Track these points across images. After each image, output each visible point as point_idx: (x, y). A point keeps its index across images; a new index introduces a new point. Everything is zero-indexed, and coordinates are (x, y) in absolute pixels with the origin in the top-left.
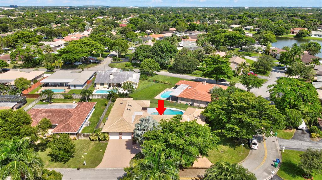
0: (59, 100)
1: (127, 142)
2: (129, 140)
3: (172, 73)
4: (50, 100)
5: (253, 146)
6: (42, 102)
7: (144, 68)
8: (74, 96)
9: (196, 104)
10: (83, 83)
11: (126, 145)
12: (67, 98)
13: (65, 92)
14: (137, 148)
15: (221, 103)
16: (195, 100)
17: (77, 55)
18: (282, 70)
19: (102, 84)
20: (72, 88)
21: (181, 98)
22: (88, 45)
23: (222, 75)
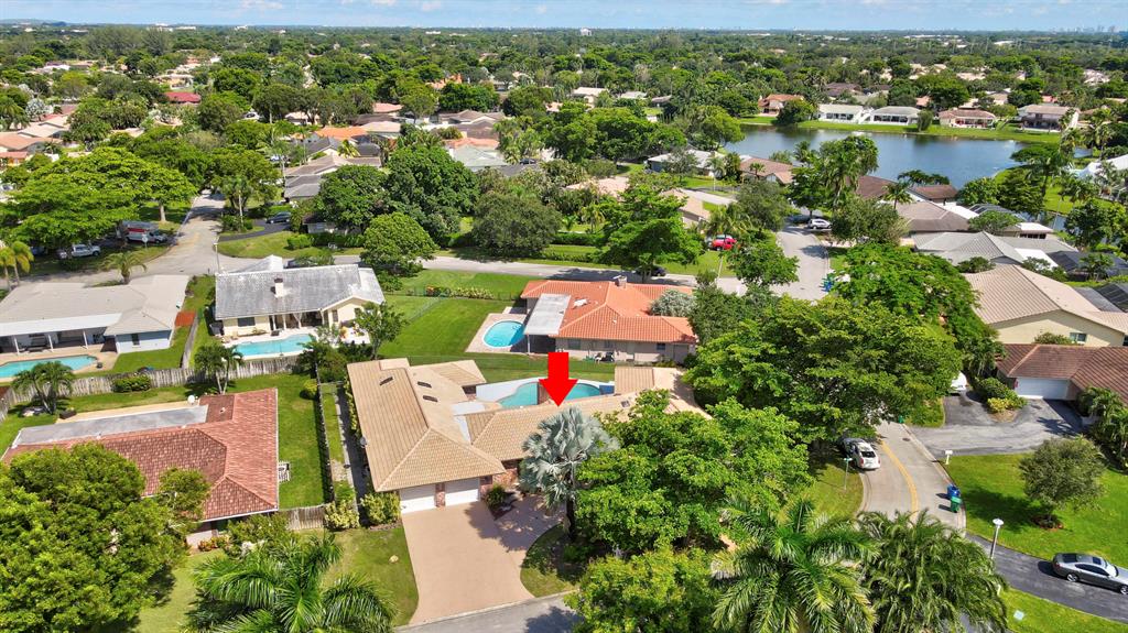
0: (95, 401)
1: (467, 512)
2: (472, 504)
3: (473, 259)
4: (52, 406)
5: (867, 462)
6: (21, 416)
8: (157, 378)
9: (620, 356)
10: (169, 324)
11: (473, 523)
12: (129, 387)
13: (99, 366)
14: (515, 527)
16: (616, 341)
18: (801, 226)
19: (249, 321)
20: (124, 348)
21: (569, 339)
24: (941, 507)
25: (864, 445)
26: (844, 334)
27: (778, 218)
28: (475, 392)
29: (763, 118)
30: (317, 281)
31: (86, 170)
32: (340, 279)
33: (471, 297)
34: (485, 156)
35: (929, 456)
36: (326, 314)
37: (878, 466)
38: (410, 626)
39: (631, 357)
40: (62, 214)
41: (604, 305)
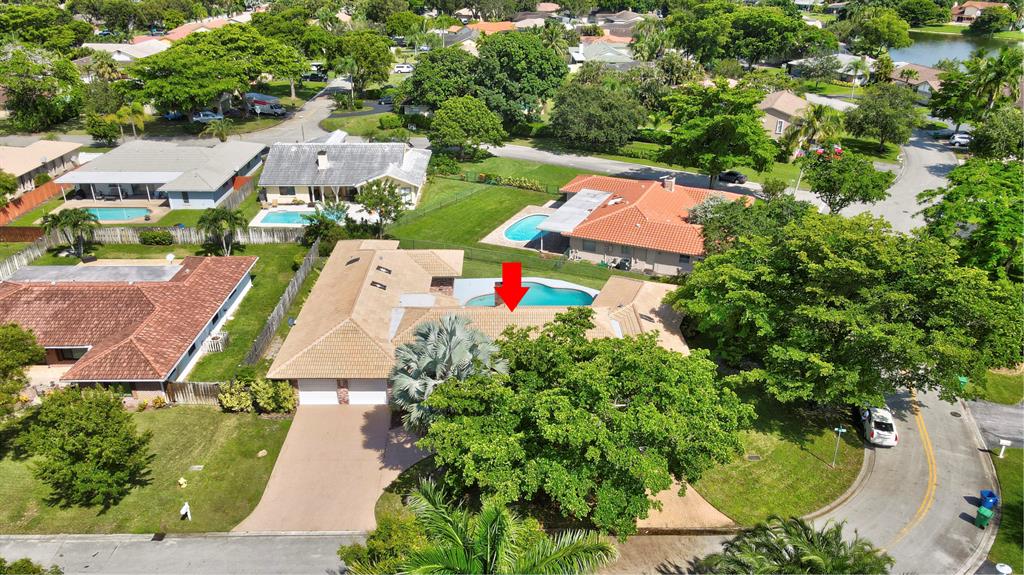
0: (122, 249)
1: (367, 416)
2: (378, 407)
3: (548, 150)
4: (87, 249)
5: (877, 436)
6: (55, 256)
7: (444, 129)
8: (178, 235)
9: (639, 265)
10: (215, 186)
11: (365, 430)
12: (153, 240)
13: (147, 219)
14: (406, 442)
15: (748, 260)
16: (634, 248)
17: (201, 86)
18: (941, 142)
19: (290, 191)
20: (176, 204)
21: (584, 240)
22: (243, 49)
23: (736, 154)
24: (964, 516)
25: (884, 414)
26: (858, 267)
27: (902, 128)
28: (450, 285)
29: (953, 27)
30: (362, 156)
31: (210, 43)
32: (384, 156)
33: (520, 187)
34: (612, 51)
35: (979, 441)
37: (895, 443)
38: (230, 534)
39: (650, 267)
40: (176, 80)
41: (632, 206)
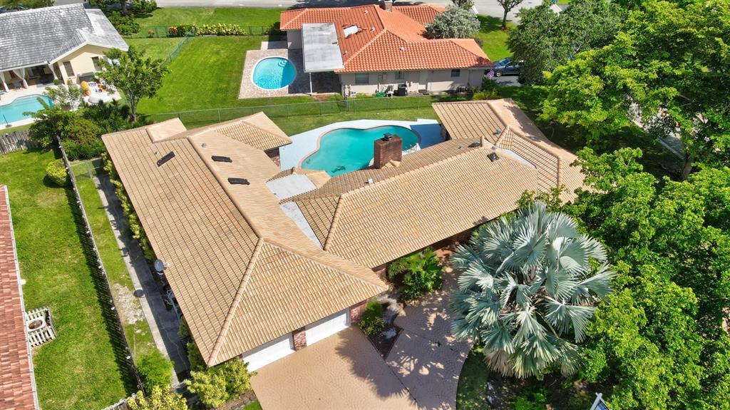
9: (414, 88)
16: (408, 72)
21: (356, 74)
28: (278, 154)
32: (64, 22)
33: (219, 34)
36: (56, 66)
41: (385, 31)
